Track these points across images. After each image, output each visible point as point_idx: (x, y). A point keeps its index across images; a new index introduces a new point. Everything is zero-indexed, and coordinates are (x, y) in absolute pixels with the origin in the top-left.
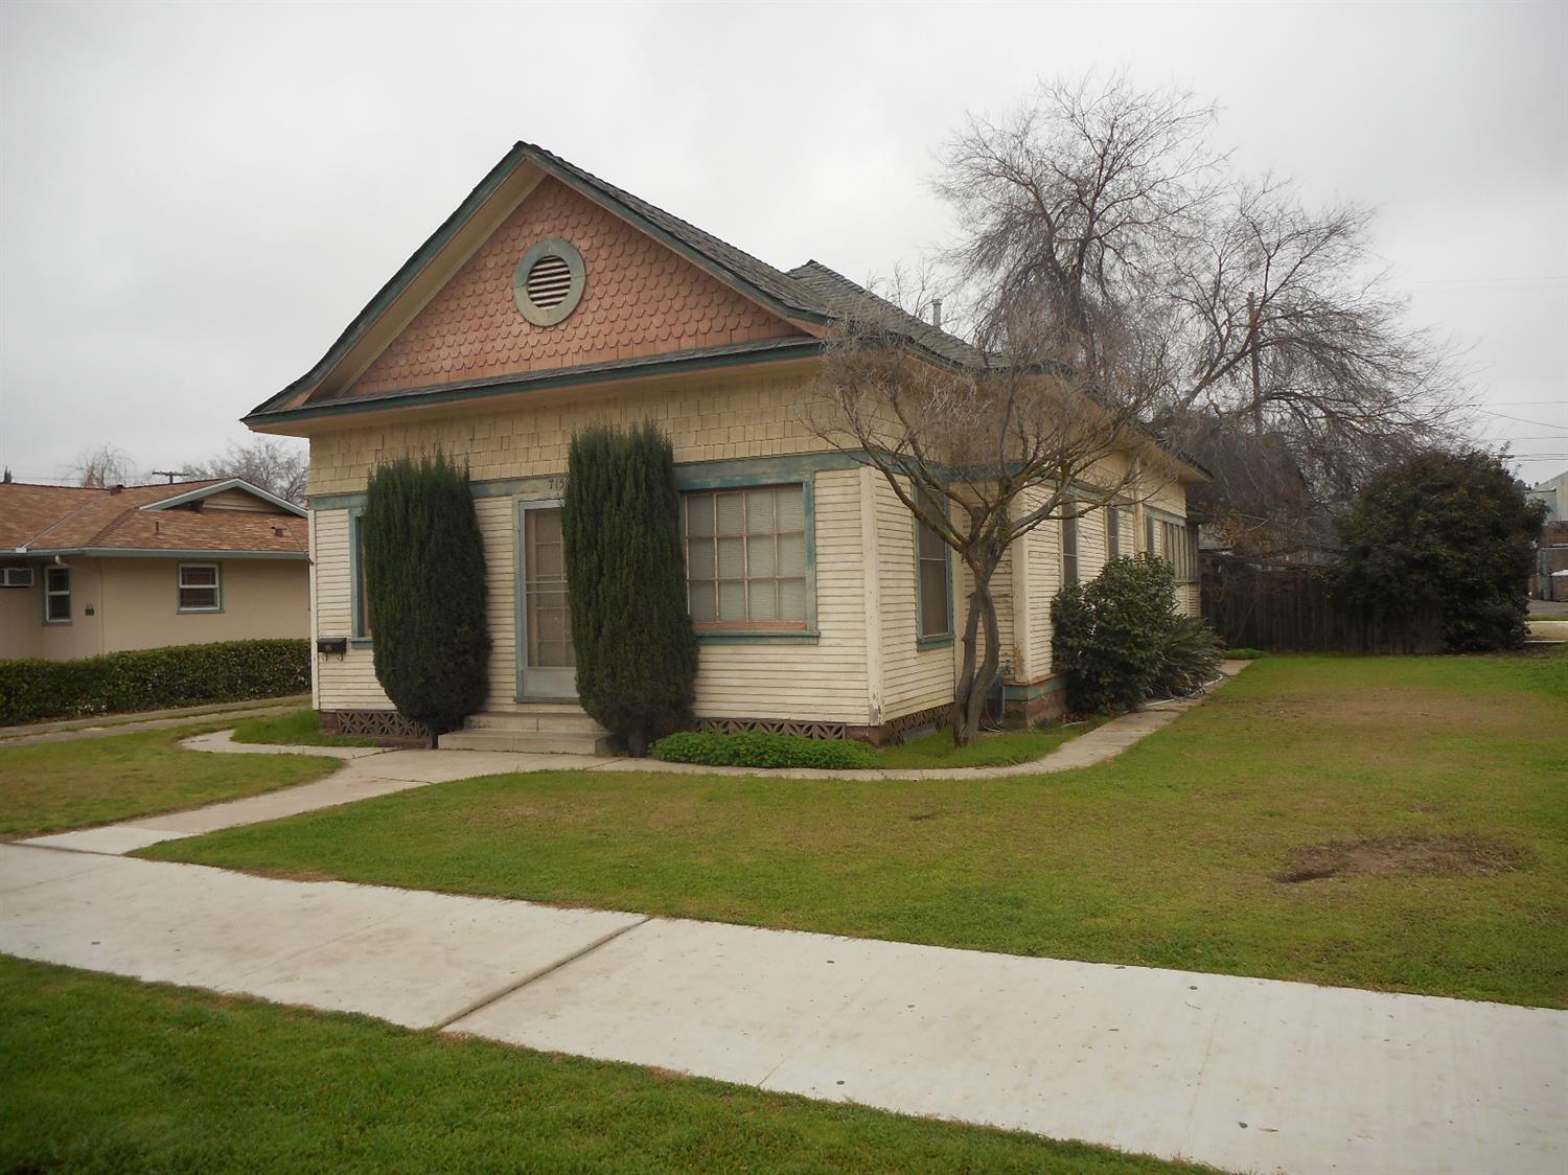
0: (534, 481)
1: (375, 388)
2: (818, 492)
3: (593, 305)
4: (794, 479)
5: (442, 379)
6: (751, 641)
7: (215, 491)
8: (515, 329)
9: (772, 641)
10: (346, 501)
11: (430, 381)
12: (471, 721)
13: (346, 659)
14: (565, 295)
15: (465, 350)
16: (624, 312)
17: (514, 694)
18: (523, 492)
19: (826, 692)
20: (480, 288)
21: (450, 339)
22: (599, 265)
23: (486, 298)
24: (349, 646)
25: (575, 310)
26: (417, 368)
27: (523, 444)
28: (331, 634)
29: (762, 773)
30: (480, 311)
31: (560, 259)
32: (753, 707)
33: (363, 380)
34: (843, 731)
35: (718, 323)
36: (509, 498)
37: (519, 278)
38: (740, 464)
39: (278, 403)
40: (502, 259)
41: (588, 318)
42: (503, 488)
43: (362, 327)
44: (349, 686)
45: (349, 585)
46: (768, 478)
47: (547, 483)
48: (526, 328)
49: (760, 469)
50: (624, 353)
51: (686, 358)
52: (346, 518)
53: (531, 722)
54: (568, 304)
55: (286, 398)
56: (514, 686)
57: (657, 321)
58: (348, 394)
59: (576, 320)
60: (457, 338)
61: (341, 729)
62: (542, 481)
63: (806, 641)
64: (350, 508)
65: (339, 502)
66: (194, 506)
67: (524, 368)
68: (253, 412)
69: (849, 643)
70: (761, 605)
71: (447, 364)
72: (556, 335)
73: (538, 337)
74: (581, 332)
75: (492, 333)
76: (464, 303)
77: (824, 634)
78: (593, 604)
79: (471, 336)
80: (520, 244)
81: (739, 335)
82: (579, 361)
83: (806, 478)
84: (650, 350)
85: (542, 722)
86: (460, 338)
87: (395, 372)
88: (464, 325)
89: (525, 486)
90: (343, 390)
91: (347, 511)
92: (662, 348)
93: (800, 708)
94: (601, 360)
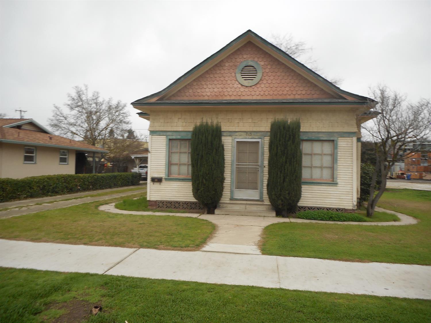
0: (240, 133)
1: (179, 98)
2: (339, 143)
3: (265, 82)
4: (332, 139)
5: (206, 98)
6: (316, 184)
7: (25, 123)
8: (235, 86)
9: (323, 184)
10: (165, 134)
11: (202, 98)
12: (220, 205)
13: (162, 184)
14: (255, 77)
15: (216, 90)
16: (276, 85)
17: (229, 197)
18: (236, 136)
19: (339, 200)
20: (222, 72)
21: (210, 86)
22: (267, 70)
23: (225, 75)
24: (163, 180)
25: (258, 83)
26: (196, 94)
27: (237, 121)
28: (156, 175)
29: (339, 223)
30: (222, 79)
31: (253, 67)
32: (314, 203)
33: (173, 95)
34: (343, 211)
35: (309, 92)
36: (231, 137)
37: (238, 71)
38: (314, 133)
39: (145, 100)
40: (231, 64)
41: (263, 86)
42: (229, 134)
43: (182, 79)
44: (163, 193)
45: (164, 160)
46: (323, 138)
47: (245, 133)
48: (240, 86)
49: (320, 135)
50: (275, 97)
51: (298, 101)
52: (165, 139)
53: (243, 206)
54: (256, 80)
55: (149, 98)
56: (229, 195)
57: (287, 89)
58: (168, 99)
59: (258, 86)
60: (212, 86)
61: (158, 206)
62: (244, 133)
63: (333, 185)
64: (167, 136)
65: (162, 133)
66: (19, 127)
67: (238, 98)
68: (135, 101)
69: (347, 186)
70: (317, 174)
71: (208, 94)
72: (251, 89)
73: (244, 89)
74: (260, 89)
75: (226, 86)
76: (216, 76)
77: (339, 183)
78: (283, 171)
79: (218, 86)
80: (238, 60)
81: (315, 96)
82: (259, 98)
83: (335, 139)
84: (285, 97)
85: (247, 206)
86: (213, 86)
87: (187, 94)
88: (215, 82)
89: (237, 134)
90: (167, 97)
91: (165, 137)
92: (289, 97)
93: (330, 204)
94: (267, 99)
